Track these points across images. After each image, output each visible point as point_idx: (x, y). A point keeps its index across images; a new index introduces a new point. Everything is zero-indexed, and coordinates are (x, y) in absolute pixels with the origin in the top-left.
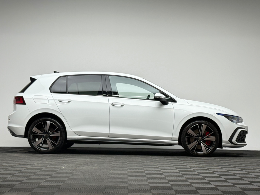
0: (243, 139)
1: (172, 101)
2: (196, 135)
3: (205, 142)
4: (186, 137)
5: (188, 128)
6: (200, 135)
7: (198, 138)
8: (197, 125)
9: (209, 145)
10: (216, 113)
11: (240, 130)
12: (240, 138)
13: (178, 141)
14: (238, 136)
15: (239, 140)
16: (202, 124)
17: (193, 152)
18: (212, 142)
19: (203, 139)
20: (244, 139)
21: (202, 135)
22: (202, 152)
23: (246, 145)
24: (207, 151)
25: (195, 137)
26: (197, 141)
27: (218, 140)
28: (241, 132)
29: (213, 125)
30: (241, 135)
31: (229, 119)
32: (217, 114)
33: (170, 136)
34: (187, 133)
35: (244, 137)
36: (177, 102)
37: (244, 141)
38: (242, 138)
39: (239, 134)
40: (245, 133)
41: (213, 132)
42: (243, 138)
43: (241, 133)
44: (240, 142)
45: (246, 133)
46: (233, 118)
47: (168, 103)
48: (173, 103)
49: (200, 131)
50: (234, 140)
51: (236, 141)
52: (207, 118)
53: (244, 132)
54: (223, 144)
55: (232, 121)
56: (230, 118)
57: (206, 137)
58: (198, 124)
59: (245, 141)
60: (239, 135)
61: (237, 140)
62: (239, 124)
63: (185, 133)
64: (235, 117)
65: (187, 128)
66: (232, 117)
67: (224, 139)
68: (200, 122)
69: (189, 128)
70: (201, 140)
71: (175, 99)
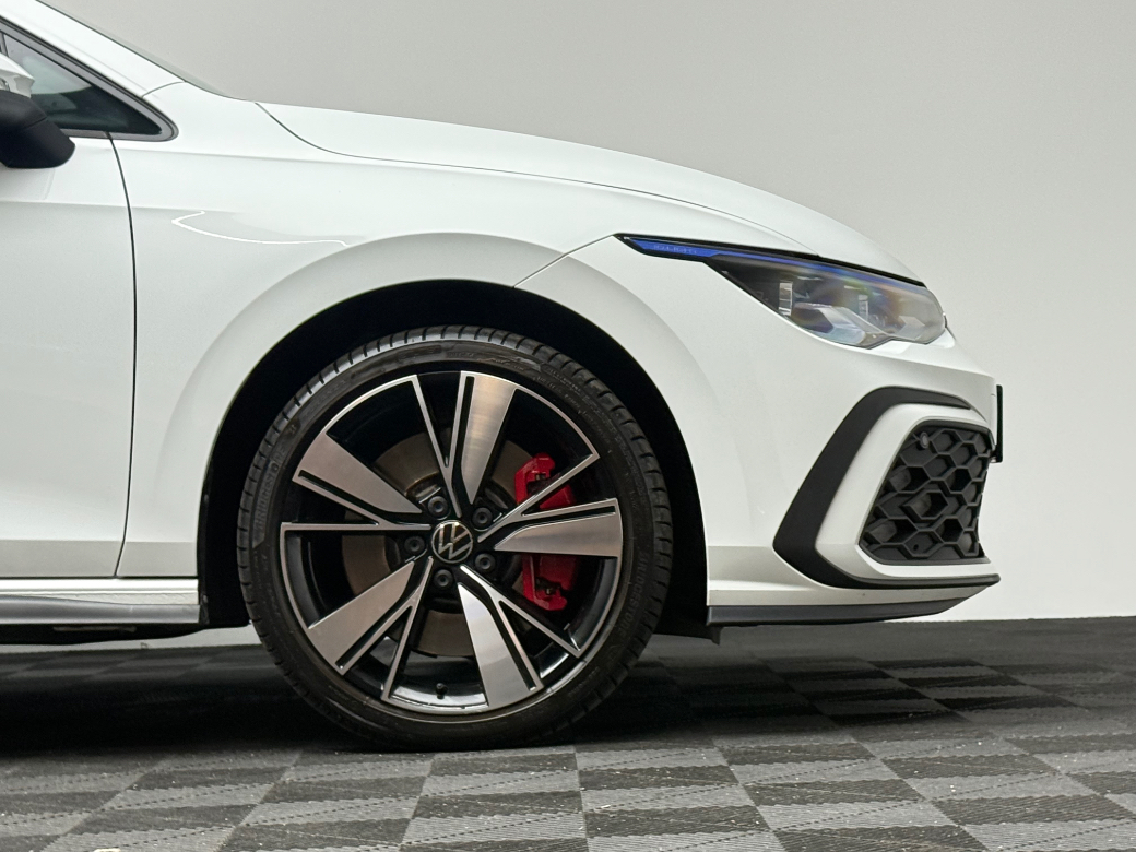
0: (946, 514)
1: (123, 123)
2: (397, 502)
3: (505, 570)
4: (286, 526)
5: (304, 426)
6: (443, 493)
7: (426, 535)
8: (410, 384)
9: (562, 603)
10: (620, 236)
11: (906, 418)
12: (907, 511)
13: (195, 583)
14: (886, 488)
15: (903, 529)
16: (464, 374)
17: (377, 695)
18: (588, 569)
19: (478, 548)
20: (963, 517)
21: (472, 497)
22: (480, 697)
23: (992, 580)
24: (530, 683)
25: (383, 525)
26: (409, 567)
27: (659, 546)
28: (925, 441)
29: (587, 375)
30: (917, 476)
31: (773, 302)
32: (637, 242)
33: (99, 529)
34: (296, 479)
35: (961, 501)
36: (173, 134)
37: (965, 540)
38: (937, 503)
39: (897, 463)
40: (971, 450)
41: (594, 457)
42: (951, 503)
43: (919, 447)
44: (908, 558)
45: (980, 447)
46: (819, 291)
47: (72, 146)
48: (126, 145)
49: (445, 453)
50: (840, 536)
51: (867, 540)
52: (513, 290)
53: (955, 440)
54: (711, 585)
55: (810, 321)
56: (787, 287)
57: (514, 515)
58: (413, 378)
59: (974, 536)
60: (896, 482)
61: (875, 532)
62: (894, 349)
63: (271, 479)
64: (849, 281)
65: (296, 422)
66: (805, 271)
67: (719, 534)
68: (436, 349)
69: (312, 418)
70: (460, 559)
71: (149, 99)
